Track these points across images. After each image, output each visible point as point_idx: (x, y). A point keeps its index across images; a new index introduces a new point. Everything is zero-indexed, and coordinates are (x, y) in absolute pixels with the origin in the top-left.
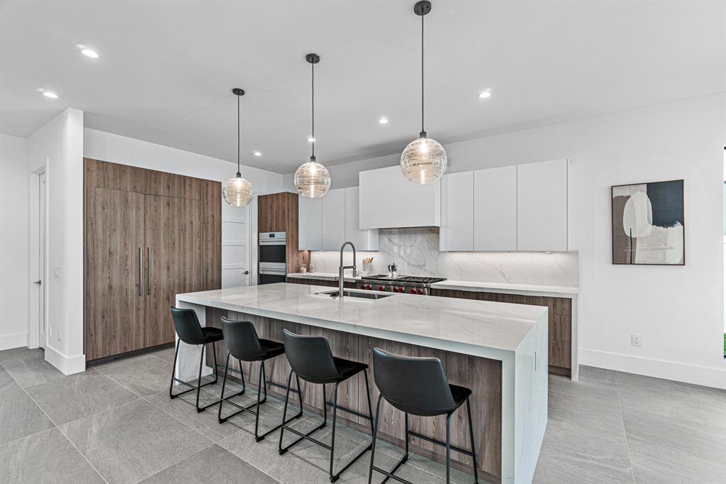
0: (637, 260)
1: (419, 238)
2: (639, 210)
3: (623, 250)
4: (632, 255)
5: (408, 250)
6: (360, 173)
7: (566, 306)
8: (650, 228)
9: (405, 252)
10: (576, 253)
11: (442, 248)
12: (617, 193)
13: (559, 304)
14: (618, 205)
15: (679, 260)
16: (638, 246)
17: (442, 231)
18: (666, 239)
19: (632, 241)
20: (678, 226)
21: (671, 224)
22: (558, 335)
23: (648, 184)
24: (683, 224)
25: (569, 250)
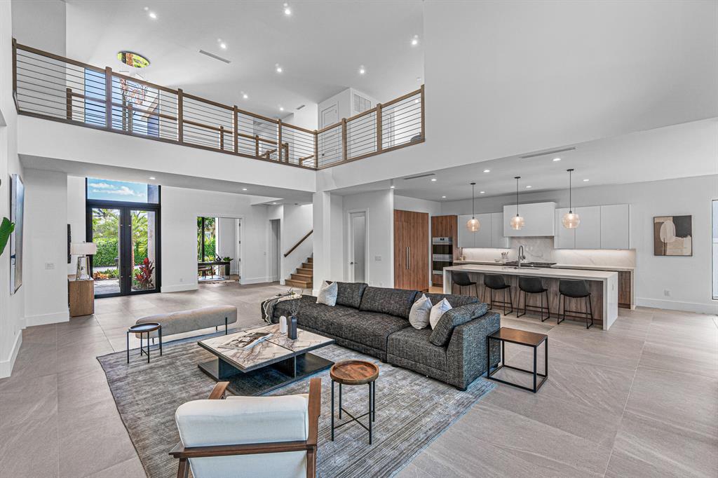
0: (668, 253)
1: (538, 241)
2: (669, 229)
3: (660, 249)
4: (665, 251)
5: (532, 248)
6: (505, 207)
7: (628, 275)
8: (674, 238)
9: (529, 249)
10: (634, 250)
11: (555, 247)
12: (657, 221)
13: (624, 275)
14: (657, 227)
15: (689, 253)
16: (668, 247)
17: (556, 239)
18: (682, 243)
19: (665, 244)
20: (689, 237)
21: (685, 236)
22: (624, 288)
23: (674, 217)
24: (691, 236)
25: (630, 248)
